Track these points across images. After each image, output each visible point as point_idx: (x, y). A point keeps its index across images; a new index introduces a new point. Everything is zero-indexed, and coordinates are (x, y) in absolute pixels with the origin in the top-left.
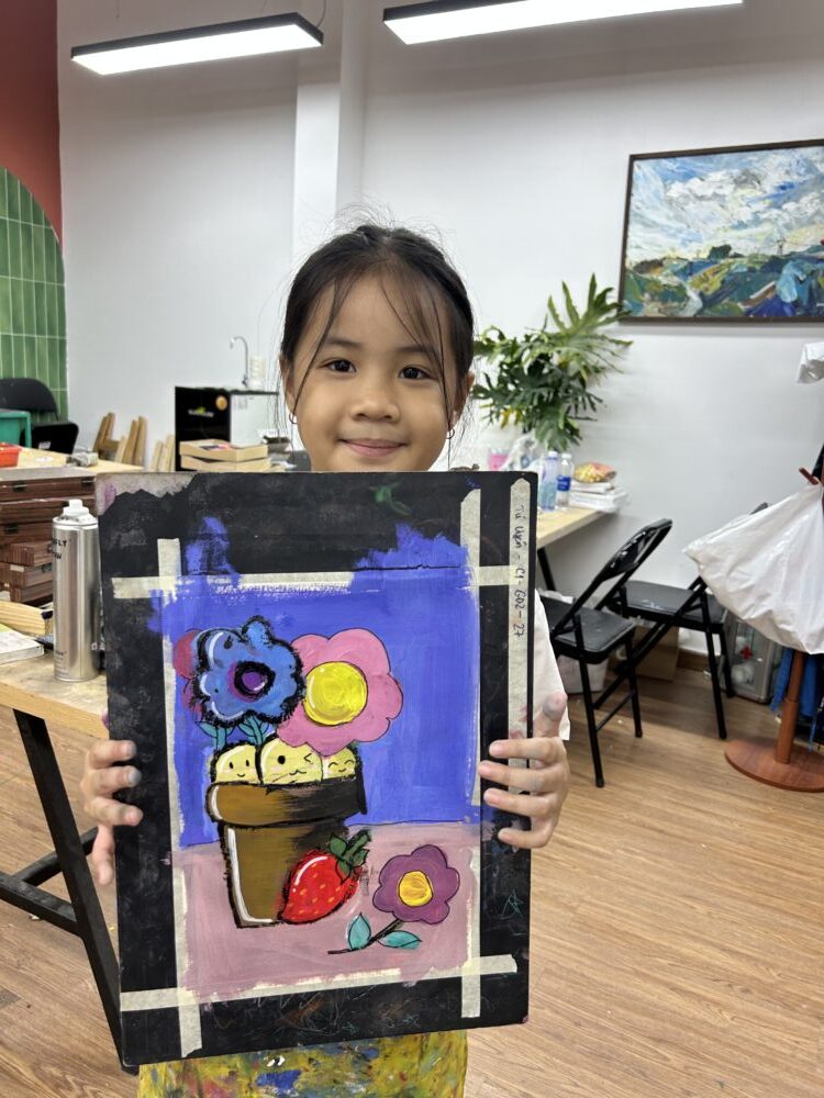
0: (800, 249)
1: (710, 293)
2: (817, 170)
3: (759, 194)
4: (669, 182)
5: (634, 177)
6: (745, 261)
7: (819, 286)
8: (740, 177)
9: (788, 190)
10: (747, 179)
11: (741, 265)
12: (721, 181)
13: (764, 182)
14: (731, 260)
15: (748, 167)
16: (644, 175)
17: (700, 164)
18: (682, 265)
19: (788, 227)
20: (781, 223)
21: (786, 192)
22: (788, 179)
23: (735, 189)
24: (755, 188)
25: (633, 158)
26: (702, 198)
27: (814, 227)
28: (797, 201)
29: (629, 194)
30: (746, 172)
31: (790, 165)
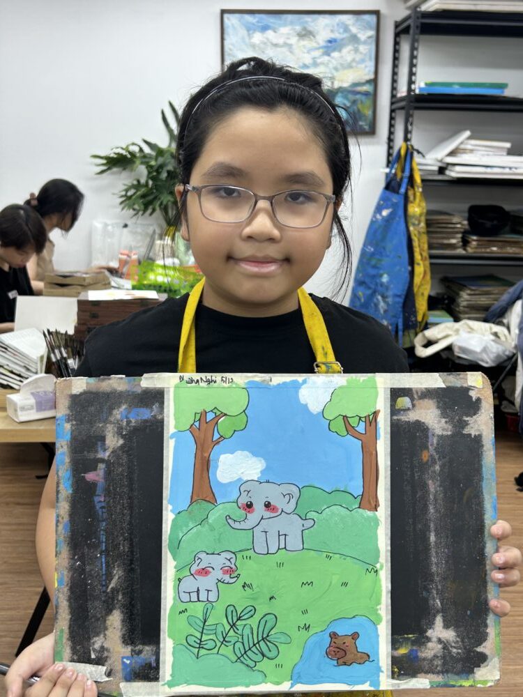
0: (345, 85)
2: (350, 31)
3: (315, 45)
4: (251, 32)
5: (225, 26)
7: (359, 111)
8: (301, 32)
9: (333, 44)
10: (306, 34)
12: (288, 34)
13: (317, 37)
15: (306, 25)
16: (233, 25)
17: (272, 21)
19: (336, 69)
20: (331, 66)
21: (332, 45)
22: (333, 36)
23: (298, 40)
24: (311, 40)
25: (223, 12)
26: (276, 45)
27: (351, 70)
28: (340, 51)
29: (222, 39)
30: (305, 29)
31: (333, 26)
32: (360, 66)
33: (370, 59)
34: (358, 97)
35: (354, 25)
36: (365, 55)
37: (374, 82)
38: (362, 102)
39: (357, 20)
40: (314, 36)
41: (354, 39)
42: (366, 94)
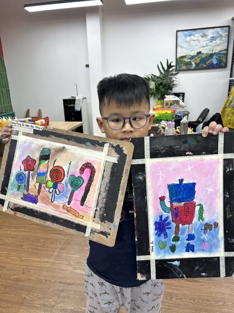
0: (217, 52)
1: (197, 63)
2: (219, 33)
3: (207, 39)
4: (186, 37)
5: (178, 36)
6: (205, 55)
7: (221, 60)
10: (204, 36)
11: (204, 56)
12: (198, 36)
14: (202, 55)
15: (204, 33)
16: (180, 35)
17: (193, 32)
18: (191, 56)
19: (214, 46)
20: (212, 46)
21: (213, 39)
22: (213, 35)
23: (202, 38)
24: (206, 38)
25: (177, 31)
26: (194, 40)
27: (219, 46)
28: (215, 40)
29: (177, 40)
30: (204, 34)
31: (213, 32)
32: (222, 45)
33: (226, 42)
34: (221, 55)
35: (221, 31)
36: (224, 41)
37: (227, 50)
38: (222, 57)
39: (222, 30)
40: (207, 36)
41: (221, 36)
42: (224, 54)
